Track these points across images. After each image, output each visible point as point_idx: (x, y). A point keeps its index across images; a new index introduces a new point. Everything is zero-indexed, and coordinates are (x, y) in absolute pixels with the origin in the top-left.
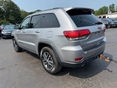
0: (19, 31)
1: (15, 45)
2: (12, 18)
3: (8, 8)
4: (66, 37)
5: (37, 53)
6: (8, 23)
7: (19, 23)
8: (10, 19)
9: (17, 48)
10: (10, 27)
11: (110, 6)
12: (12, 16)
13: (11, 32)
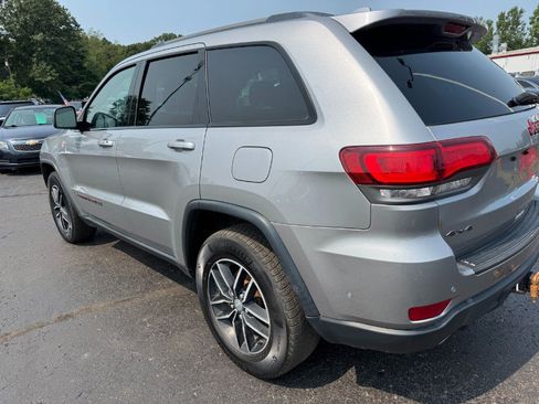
0: (79, 139)
1: (58, 209)
2: (44, 74)
3: (25, 26)
4: (357, 182)
5: (179, 257)
6: (26, 95)
7: (76, 95)
8: (33, 78)
9: (70, 226)
10: (36, 114)
11: (502, 17)
12: (43, 65)
13: (37, 141)
